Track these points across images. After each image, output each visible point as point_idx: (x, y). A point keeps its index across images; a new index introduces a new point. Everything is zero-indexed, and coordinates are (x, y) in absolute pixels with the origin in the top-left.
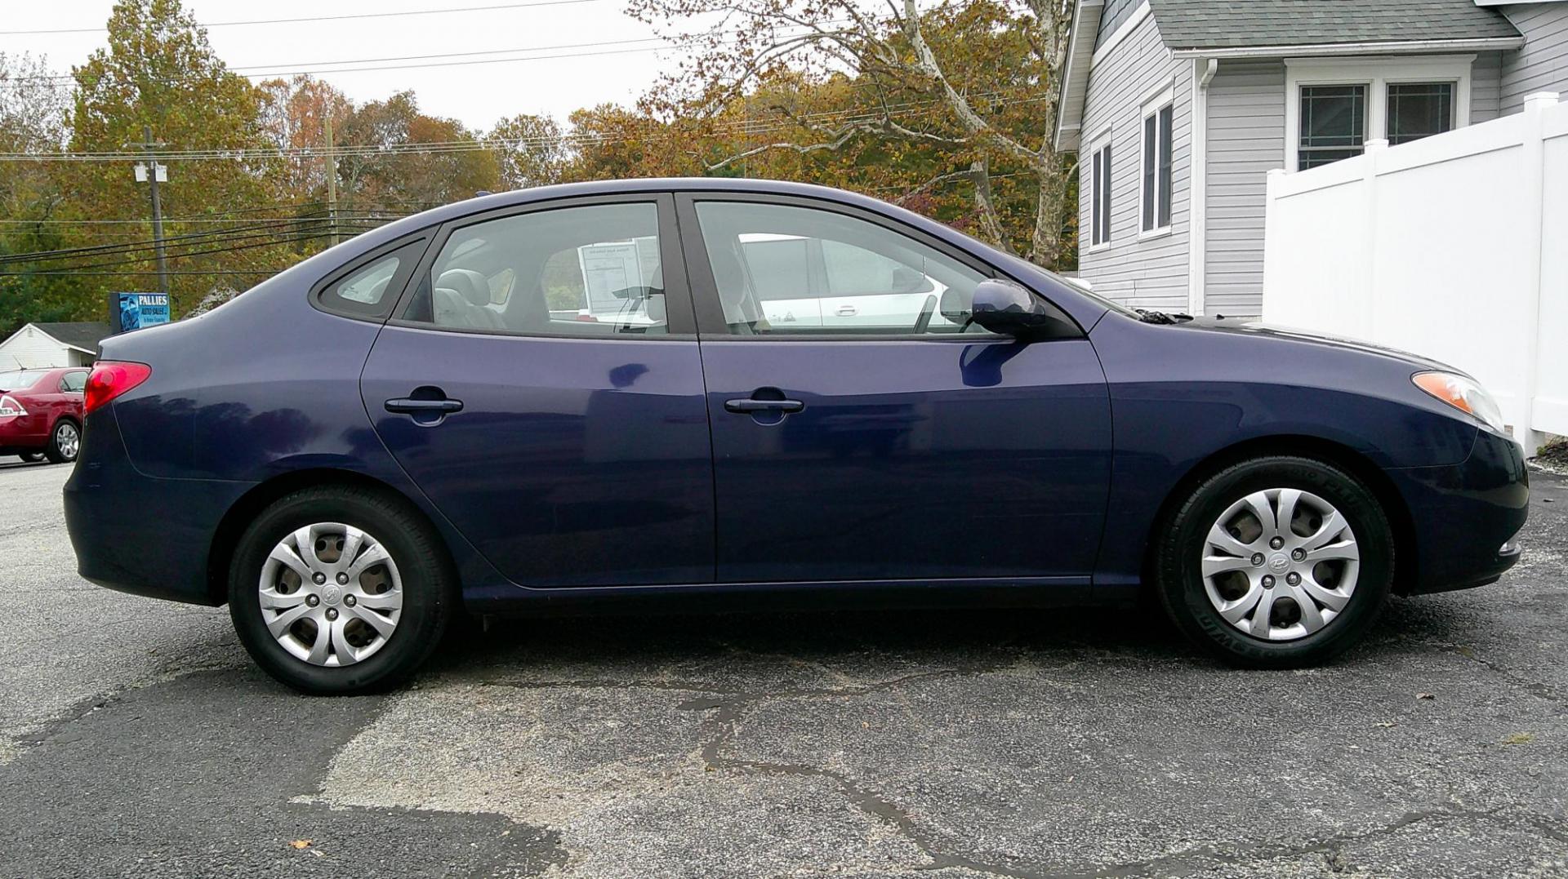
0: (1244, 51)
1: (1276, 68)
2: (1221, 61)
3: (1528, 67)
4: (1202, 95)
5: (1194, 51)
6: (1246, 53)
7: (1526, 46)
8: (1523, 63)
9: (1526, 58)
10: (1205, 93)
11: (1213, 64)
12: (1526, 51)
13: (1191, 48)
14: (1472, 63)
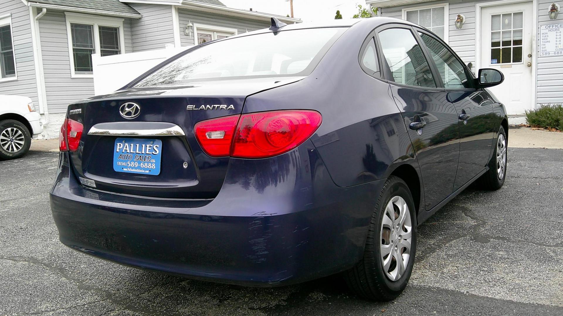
0: (56, 7)
1: (61, 15)
2: (48, 10)
3: (145, 25)
4: (37, 22)
5: (38, 3)
6: (57, 8)
7: (143, 18)
8: (143, 23)
9: (144, 22)
10: (38, 22)
11: (45, 10)
12: (143, 19)
13: (36, 2)
14: (123, 22)
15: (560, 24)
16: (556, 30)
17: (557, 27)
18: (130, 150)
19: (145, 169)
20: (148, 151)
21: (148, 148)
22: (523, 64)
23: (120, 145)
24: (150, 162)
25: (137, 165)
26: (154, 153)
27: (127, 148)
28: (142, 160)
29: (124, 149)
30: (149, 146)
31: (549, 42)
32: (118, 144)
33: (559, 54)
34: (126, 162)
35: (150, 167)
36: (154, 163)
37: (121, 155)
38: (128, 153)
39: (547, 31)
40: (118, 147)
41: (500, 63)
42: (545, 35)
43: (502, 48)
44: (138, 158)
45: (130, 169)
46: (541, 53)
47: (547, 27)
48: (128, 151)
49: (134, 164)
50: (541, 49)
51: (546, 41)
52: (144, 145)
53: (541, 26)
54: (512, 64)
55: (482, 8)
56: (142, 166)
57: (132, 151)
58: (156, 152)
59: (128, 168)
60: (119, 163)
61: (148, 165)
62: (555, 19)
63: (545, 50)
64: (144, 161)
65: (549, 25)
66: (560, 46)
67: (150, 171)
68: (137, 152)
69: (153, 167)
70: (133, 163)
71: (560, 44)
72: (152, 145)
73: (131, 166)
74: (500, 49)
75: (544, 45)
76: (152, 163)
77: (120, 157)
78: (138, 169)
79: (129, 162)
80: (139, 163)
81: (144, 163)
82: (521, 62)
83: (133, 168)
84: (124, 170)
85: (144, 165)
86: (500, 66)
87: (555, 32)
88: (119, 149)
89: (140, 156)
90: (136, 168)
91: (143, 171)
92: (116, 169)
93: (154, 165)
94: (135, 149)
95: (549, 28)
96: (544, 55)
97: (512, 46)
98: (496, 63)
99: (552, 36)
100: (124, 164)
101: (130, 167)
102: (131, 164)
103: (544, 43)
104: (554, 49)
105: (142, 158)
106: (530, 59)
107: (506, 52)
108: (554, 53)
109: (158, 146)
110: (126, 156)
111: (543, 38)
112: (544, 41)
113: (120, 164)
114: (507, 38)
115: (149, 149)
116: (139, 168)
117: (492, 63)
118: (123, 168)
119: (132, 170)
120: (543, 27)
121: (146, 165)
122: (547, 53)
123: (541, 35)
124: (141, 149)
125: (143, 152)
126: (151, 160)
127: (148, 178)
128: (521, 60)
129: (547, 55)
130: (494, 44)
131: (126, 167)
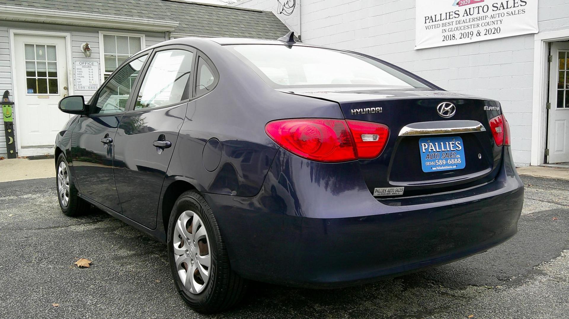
15: (91, 62)
16: (88, 67)
17: (89, 65)
18: (436, 149)
19: (452, 165)
20: (452, 148)
21: (451, 146)
22: (60, 95)
23: (424, 145)
24: (456, 158)
25: (445, 163)
26: (457, 149)
27: (432, 147)
28: (449, 157)
29: (430, 148)
30: (452, 143)
31: (83, 77)
32: (423, 144)
33: (93, 89)
34: (434, 161)
35: (456, 162)
36: (459, 158)
37: (428, 155)
38: (435, 152)
39: (80, 67)
40: (424, 148)
41: (36, 93)
42: (80, 70)
43: (38, 79)
44: (445, 155)
45: (439, 167)
46: (77, 87)
47: (81, 63)
48: (434, 150)
49: (442, 162)
50: (77, 83)
51: (81, 76)
52: (447, 143)
53: (75, 61)
54: (49, 95)
55: (15, 34)
56: (450, 163)
57: (438, 150)
58: (459, 148)
59: (437, 167)
60: (427, 163)
61: (454, 161)
62: (89, 57)
63: (81, 84)
64: (451, 157)
65: (82, 62)
66: (93, 82)
67: (457, 166)
68: (443, 150)
69: (459, 162)
70: (440, 161)
71: (93, 80)
72: (454, 142)
73: (440, 164)
74: (36, 79)
75: (79, 79)
76: (457, 158)
77: (428, 157)
78: (446, 166)
79: (437, 161)
80: (447, 161)
81: (451, 159)
82: (58, 93)
83: (441, 166)
84: (433, 169)
85: (451, 161)
86: (37, 96)
87: (88, 69)
88: (425, 149)
89: (447, 154)
90: (444, 166)
91: (451, 167)
92: (425, 170)
93: (459, 160)
94: (440, 147)
95: (82, 65)
96: (80, 89)
97: (47, 78)
98: (32, 93)
99: (85, 71)
100: (432, 163)
101: (439, 166)
102: (439, 162)
103: (80, 78)
104: (88, 84)
105: (449, 155)
106: (66, 91)
107: (42, 82)
108: (89, 88)
109: (459, 142)
110: (433, 156)
111: (78, 73)
112: (79, 75)
113: (429, 164)
114: (42, 69)
115: (453, 146)
116: (447, 164)
117: (28, 93)
118: (431, 168)
119: (441, 168)
120: (77, 63)
121: (452, 161)
122: (83, 87)
123: (76, 70)
124: (445, 147)
125: (448, 149)
126: (456, 155)
127: (455, 173)
128: (58, 92)
129: (83, 89)
130: (29, 74)
131: (435, 166)
